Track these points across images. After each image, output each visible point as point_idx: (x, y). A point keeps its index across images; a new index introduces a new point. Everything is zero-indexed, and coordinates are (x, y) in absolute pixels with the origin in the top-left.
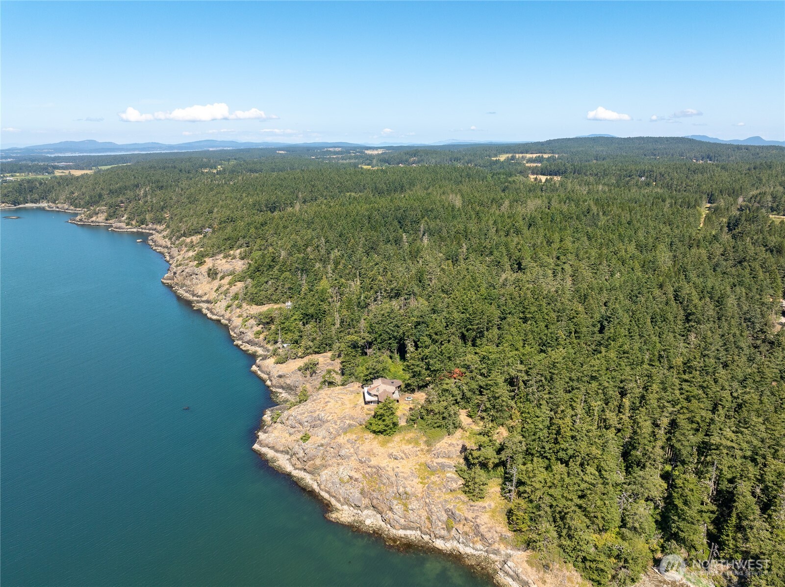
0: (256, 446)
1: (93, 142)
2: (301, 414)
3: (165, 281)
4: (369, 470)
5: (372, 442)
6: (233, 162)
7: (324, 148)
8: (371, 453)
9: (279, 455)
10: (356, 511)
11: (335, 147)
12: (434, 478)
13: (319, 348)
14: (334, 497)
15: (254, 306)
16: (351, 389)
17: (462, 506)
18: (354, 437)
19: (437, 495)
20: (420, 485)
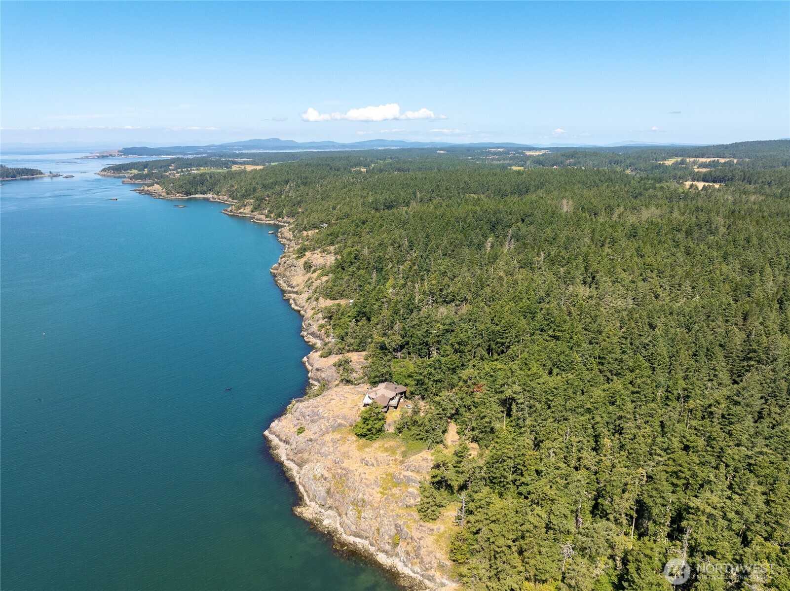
0: (266, 433)
1: (278, 140)
2: (306, 408)
3: (272, 271)
4: (339, 471)
5: (352, 444)
6: (388, 161)
7: (486, 148)
8: (346, 455)
9: (281, 444)
10: (320, 509)
11: (498, 148)
12: (395, 491)
13: (358, 346)
14: (307, 492)
15: (328, 301)
16: (359, 390)
17: (412, 524)
18: (339, 436)
19: (391, 508)
20: (380, 495)
